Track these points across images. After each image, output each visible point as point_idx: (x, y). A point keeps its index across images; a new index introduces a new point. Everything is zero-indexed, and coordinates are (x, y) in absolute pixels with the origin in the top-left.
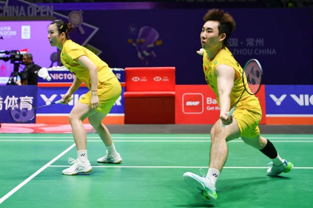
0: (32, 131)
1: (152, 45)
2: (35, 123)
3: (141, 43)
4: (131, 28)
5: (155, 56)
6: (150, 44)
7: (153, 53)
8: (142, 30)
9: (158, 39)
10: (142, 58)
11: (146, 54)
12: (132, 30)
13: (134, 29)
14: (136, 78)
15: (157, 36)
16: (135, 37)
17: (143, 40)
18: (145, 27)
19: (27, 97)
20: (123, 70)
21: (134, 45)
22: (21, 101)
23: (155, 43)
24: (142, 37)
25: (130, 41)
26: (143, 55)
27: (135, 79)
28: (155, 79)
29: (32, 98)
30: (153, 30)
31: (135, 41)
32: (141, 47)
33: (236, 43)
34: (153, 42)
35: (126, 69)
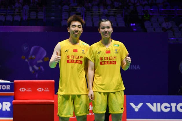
1: (41, 61)
3: (31, 59)
4: (24, 47)
5: (43, 69)
6: (39, 60)
7: (42, 67)
8: (33, 48)
9: (46, 56)
10: (33, 72)
11: (37, 68)
12: (25, 49)
13: (26, 48)
15: (45, 54)
16: (27, 54)
17: (34, 57)
18: (36, 46)
21: (26, 60)
23: (43, 59)
24: (33, 54)
25: (23, 57)
26: (33, 69)
30: (42, 49)
31: (27, 58)
32: (32, 62)
34: (42, 58)
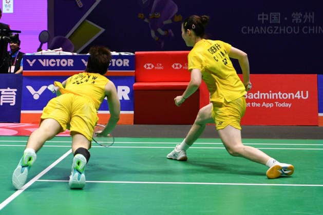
0: (16, 132)
1: (169, 21)
2: (19, 122)
5: (173, 35)
6: (166, 19)
7: (170, 31)
9: (177, 14)
10: (157, 38)
11: (162, 32)
13: (146, 1)
14: (149, 65)
15: (176, 10)
16: (147, 11)
17: (158, 15)
19: (9, 89)
20: (132, 54)
21: (146, 20)
22: (2, 93)
23: (173, 19)
24: (157, 10)
25: (141, 16)
26: (157, 33)
27: (147, 66)
28: (173, 66)
29: (16, 90)
31: (148, 17)
33: (278, 19)
34: (171, 17)
35: (136, 53)
